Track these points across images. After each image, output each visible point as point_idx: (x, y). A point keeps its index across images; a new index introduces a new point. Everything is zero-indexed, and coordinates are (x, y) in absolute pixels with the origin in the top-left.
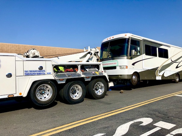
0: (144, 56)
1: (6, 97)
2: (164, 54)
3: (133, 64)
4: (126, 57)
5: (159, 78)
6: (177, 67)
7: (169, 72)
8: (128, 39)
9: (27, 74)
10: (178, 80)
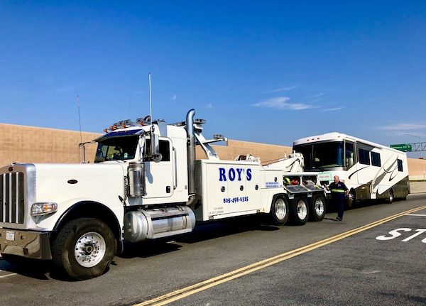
0: (359, 165)
1: (256, 212)
2: (376, 161)
3: (349, 178)
4: (341, 168)
5: (373, 196)
6: (390, 180)
7: (383, 187)
8: (343, 142)
9: (267, 186)
10: (391, 198)
